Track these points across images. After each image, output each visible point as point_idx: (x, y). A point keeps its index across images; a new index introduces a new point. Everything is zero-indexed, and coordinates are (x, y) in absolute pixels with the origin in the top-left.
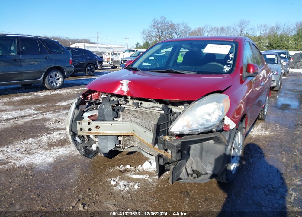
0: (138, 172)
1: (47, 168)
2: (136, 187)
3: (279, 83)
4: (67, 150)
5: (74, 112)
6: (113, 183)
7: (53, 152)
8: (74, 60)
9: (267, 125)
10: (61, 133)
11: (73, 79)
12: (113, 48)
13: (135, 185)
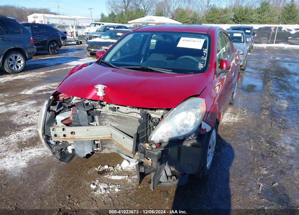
0: (117, 172)
1: (21, 174)
2: (117, 190)
3: (245, 62)
4: (40, 151)
5: (46, 115)
6: (93, 187)
7: (24, 154)
8: (34, 37)
9: (235, 110)
10: (31, 129)
11: (35, 58)
12: (76, 19)
13: (115, 188)
